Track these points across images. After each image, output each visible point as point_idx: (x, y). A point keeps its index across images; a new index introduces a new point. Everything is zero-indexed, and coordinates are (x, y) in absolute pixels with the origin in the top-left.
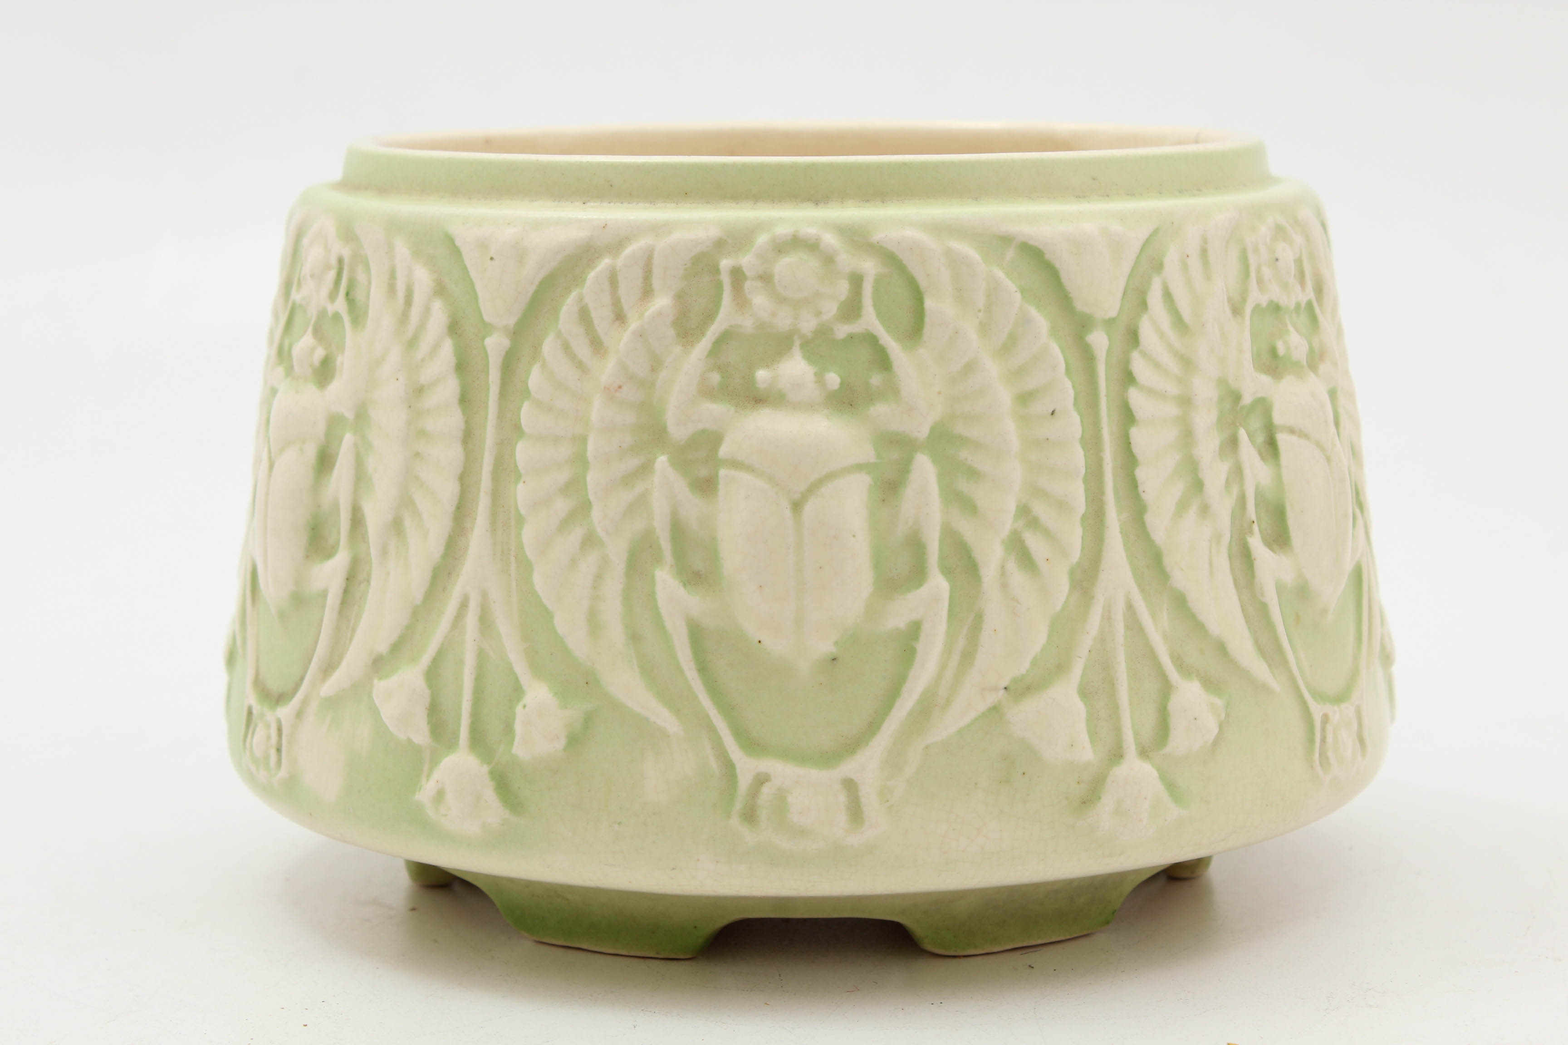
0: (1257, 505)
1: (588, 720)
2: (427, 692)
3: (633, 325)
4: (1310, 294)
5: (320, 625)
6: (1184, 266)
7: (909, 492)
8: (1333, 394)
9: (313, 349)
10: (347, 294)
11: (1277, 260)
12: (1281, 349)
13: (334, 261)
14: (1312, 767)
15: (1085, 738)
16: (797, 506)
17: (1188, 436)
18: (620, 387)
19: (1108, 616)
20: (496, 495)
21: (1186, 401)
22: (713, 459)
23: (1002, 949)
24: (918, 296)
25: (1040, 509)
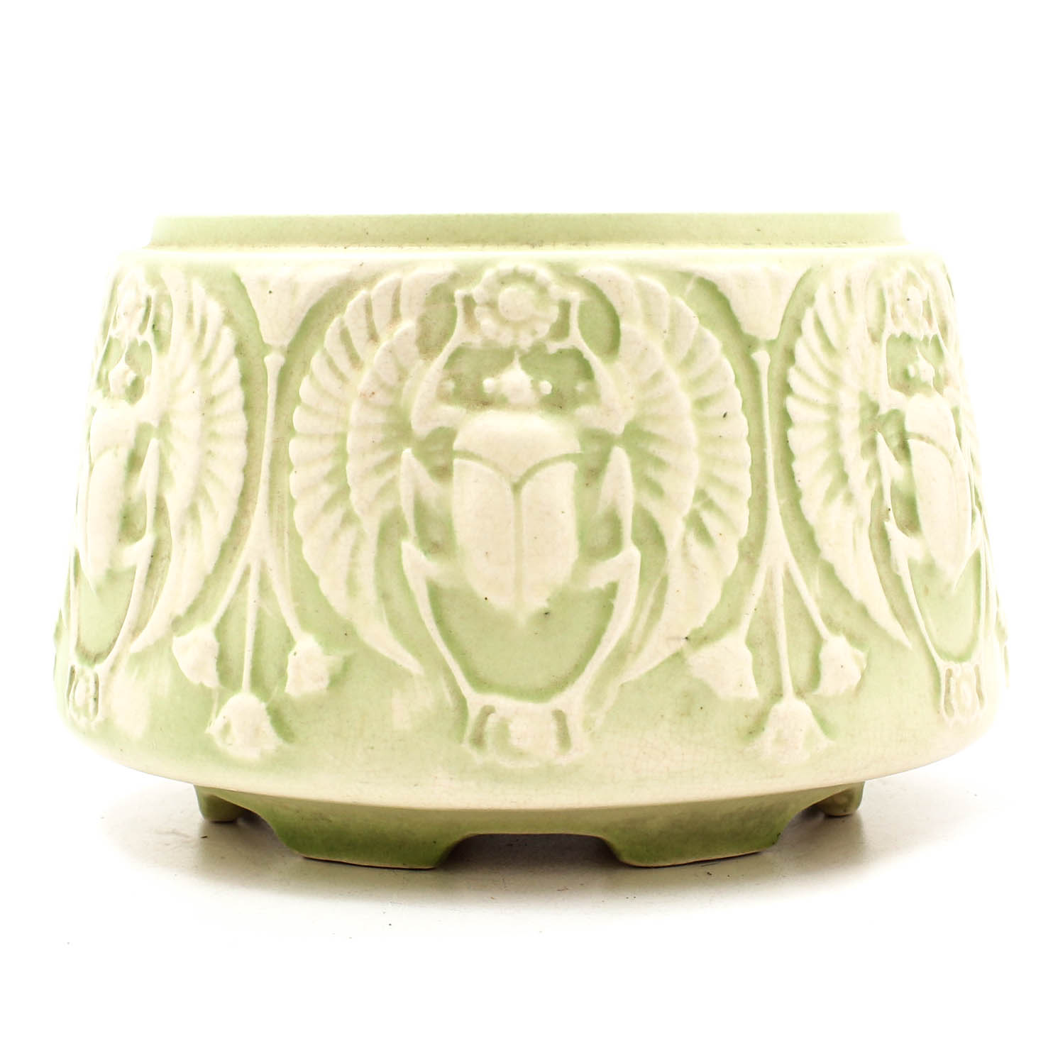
0: (892, 497)
1: (347, 664)
2: (216, 645)
3: (384, 342)
4: (935, 330)
5: (130, 596)
6: (832, 300)
7: (608, 479)
8: (956, 412)
9: (126, 372)
10: (154, 326)
11: (908, 300)
12: (912, 373)
13: (143, 301)
14: (939, 712)
15: (751, 680)
16: (516, 488)
17: (835, 437)
18: (373, 393)
19: (770, 582)
20: (272, 483)
21: (833, 409)
22: (449, 452)
23: (685, 862)
24: (615, 320)
25: (714, 493)
